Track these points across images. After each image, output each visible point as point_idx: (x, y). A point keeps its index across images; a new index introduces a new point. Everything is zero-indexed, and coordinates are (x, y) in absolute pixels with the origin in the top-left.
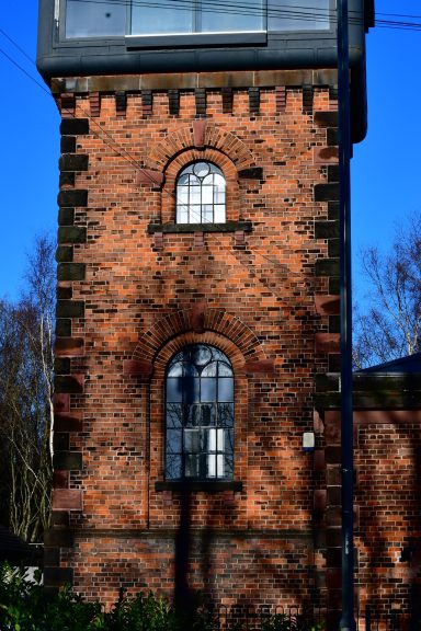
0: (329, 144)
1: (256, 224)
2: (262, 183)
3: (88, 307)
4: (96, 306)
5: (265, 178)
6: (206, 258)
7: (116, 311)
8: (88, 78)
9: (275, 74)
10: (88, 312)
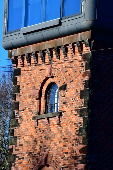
0: (86, 70)
1: (64, 112)
2: (66, 92)
3: (17, 157)
4: (19, 156)
5: (67, 90)
6: (49, 130)
7: (24, 158)
8: (18, 49)
9: (69, 38)
10: (17, 159)
